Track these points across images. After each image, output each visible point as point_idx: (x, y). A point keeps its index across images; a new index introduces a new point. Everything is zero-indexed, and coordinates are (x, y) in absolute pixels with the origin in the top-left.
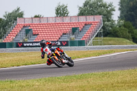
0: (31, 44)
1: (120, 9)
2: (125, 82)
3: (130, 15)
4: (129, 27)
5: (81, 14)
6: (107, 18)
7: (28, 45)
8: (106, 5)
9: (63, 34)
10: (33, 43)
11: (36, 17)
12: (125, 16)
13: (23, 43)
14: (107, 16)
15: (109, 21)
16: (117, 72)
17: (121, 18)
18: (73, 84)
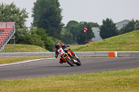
1: (33, 16)
4: (41, 34)
6: (20, 25)
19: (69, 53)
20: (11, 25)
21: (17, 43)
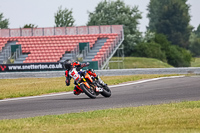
0: (19, 68)
1: (149, 16)
2: (156, 123)
3: (165, 24)
4: (161, 42)
5: (93, 23)
6: (131, 29)
7: (15, 68)
8: (128, 9)
9: (67, 52)
10: (21, 65)
11: (26, 27)
12: (157, 26)
13: (7, 65)
14: (130, 25)
15: (132, 33)
16: (145, 107)
17: (150, 28)
18: (80, 125)
19: (88, 76)
20: (118, 30)
21: (127, 55)
